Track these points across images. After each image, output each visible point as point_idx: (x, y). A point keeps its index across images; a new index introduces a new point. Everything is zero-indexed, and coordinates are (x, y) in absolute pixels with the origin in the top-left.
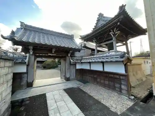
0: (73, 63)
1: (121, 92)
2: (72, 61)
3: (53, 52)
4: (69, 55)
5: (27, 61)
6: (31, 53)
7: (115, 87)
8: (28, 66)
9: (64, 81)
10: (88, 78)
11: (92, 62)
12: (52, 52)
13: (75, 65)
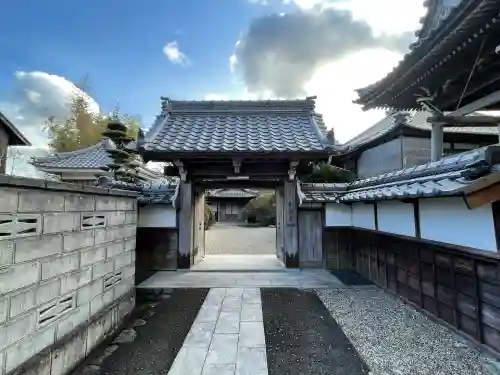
0: (306, 206)
1: (483, 340)
2: (302, 195)
3: (237, 171)
4: (292, 177)
5: (173, 198)
6: (184, 177)
7: (459, 313)
8: (178, 210)
9: (280, 266)
10: (368, 264)
11: (385, 199)
12: (233, 169)
13: (320, 210)
